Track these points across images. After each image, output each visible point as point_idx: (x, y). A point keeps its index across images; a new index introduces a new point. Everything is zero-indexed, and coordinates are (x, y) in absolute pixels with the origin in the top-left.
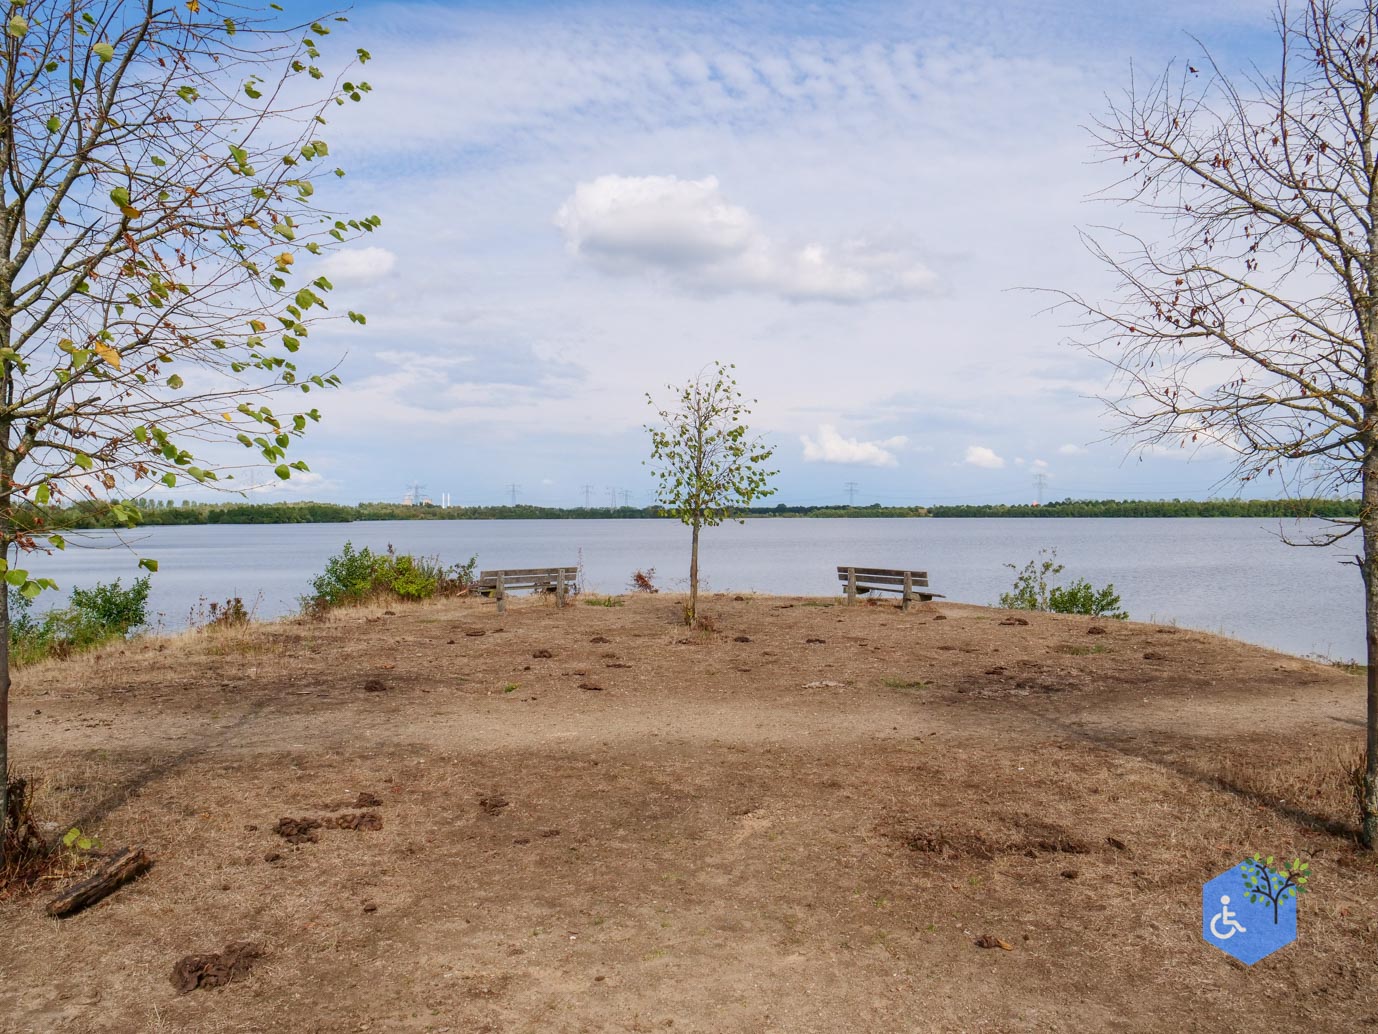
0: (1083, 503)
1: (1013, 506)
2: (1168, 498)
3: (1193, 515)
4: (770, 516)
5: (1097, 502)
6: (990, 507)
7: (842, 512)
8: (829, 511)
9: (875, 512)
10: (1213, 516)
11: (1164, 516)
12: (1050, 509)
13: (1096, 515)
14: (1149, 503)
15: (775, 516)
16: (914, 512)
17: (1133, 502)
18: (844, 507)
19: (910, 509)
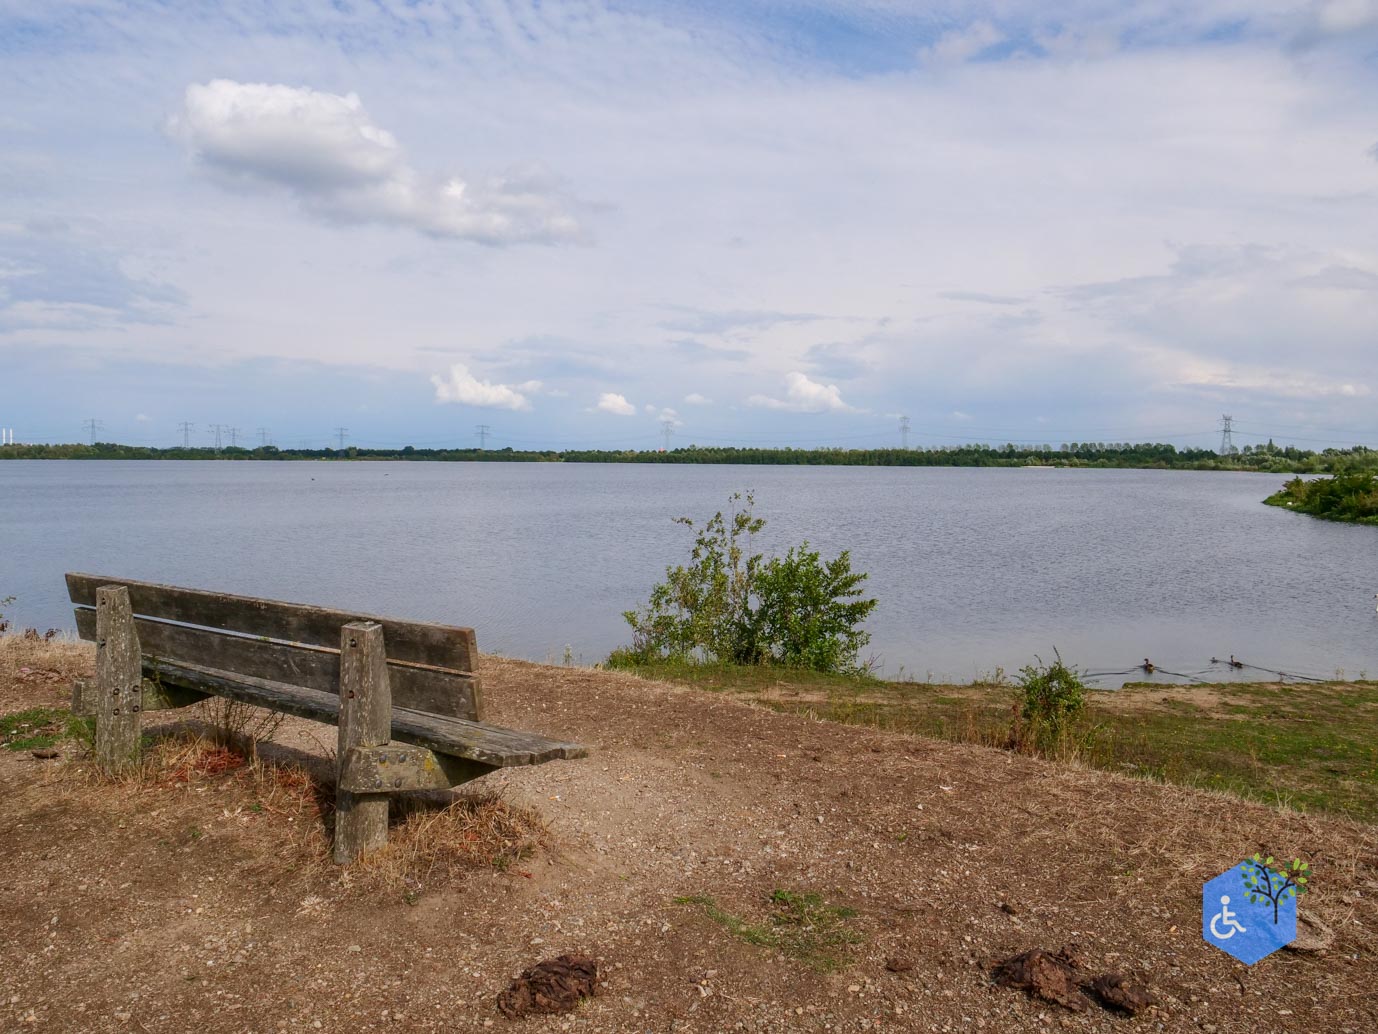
0: (707, 450)
1: (641, 452)
2: (781, 447)
3: (803, 463)
4: (396, 459)
5: (719, 449)
6: (619, 453)
7: (473, 455)
8: (458, 455)
9: (506, 456)
10: (819, 464)
11: (778, 463)
12: (676, 455)
13: (718, 462)
14: (764, 451)
15: (401, 459)
16: (548, 456)
17: (751, 450)
18: (475, 450)
19: (541, 453)
